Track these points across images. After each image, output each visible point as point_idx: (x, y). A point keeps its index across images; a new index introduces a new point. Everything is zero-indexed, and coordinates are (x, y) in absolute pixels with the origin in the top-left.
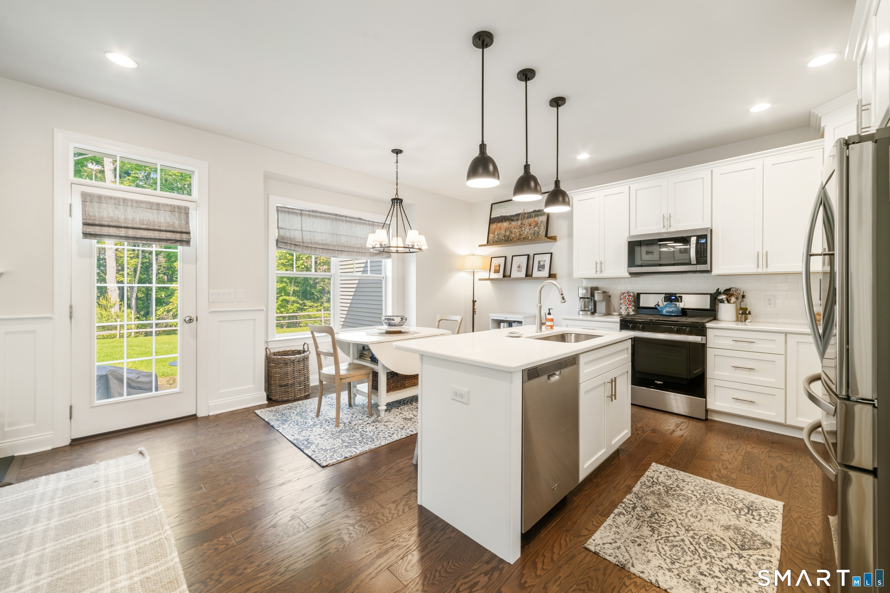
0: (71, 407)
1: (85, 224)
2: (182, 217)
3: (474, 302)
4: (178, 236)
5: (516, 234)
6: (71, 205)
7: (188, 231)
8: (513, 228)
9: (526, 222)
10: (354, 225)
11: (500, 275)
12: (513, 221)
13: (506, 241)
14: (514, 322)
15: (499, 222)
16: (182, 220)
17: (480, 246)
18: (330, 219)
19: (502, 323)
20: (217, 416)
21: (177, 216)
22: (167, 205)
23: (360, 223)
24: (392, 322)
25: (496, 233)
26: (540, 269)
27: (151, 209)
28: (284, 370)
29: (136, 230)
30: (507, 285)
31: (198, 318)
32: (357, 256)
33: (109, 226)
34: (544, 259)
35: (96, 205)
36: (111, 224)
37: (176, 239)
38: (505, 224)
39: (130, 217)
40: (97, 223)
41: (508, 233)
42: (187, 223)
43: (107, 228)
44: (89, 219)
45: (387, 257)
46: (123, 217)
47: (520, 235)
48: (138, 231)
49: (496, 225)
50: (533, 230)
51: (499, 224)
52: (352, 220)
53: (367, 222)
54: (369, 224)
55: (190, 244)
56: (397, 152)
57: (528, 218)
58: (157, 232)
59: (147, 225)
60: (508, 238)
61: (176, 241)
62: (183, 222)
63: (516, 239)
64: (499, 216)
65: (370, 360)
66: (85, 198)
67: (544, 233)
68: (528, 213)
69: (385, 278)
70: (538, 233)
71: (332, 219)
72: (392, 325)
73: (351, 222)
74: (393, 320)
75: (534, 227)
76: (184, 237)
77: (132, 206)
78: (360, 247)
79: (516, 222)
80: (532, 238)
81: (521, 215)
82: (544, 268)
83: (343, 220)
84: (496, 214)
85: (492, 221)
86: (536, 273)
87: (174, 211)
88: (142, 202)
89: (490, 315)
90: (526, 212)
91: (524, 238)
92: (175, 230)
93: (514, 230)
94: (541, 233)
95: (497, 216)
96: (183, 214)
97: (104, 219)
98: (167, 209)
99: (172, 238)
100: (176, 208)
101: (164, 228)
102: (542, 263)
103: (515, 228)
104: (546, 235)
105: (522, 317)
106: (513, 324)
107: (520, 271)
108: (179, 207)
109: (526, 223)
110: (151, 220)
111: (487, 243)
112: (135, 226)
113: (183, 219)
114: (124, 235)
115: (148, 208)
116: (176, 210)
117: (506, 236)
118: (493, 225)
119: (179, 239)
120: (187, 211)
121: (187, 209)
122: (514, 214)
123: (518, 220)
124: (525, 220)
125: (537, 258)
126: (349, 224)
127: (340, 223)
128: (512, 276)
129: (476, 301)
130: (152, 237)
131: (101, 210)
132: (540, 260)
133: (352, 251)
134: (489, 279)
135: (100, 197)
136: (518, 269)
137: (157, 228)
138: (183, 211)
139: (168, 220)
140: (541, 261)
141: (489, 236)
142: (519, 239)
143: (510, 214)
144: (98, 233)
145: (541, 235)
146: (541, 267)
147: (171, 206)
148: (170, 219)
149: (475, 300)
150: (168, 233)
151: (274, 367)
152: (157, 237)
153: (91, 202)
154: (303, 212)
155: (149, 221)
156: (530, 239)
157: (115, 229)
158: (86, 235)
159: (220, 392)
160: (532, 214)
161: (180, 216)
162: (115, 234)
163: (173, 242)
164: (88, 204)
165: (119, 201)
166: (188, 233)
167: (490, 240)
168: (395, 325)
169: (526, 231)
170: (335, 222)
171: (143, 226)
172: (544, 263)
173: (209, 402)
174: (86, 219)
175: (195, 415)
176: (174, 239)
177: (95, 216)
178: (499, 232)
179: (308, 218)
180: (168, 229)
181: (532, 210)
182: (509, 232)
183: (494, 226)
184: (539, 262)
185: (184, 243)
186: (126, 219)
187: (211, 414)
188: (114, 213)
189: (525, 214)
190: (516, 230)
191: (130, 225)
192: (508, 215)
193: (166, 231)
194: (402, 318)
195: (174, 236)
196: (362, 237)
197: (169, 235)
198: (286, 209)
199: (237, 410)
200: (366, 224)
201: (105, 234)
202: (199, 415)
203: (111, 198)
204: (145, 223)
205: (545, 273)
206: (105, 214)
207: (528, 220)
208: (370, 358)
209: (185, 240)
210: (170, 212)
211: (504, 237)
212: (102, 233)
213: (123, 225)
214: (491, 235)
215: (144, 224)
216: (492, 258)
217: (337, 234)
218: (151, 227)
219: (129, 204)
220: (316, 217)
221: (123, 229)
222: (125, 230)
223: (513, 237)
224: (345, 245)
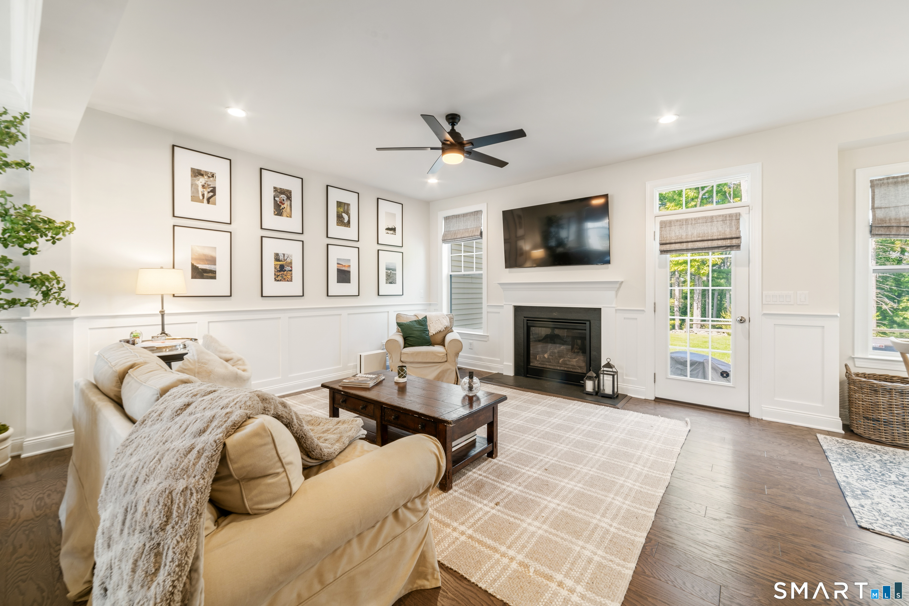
0: (655, 375)
1: (661, 244)
2: (733, 224)
4: (728, 243)
6: (655, 232)
7: (738, 236)
16: (732, 227)
21: (728, 224)
22: (720, 216)
27: (706, 222)
29: (693, 243)
31: (750, 319)
33: (675, 243)
35: (669, 229)
36: (678, 241)
37: (726, 245)
39: (690, 233)
40: (668, 242)
42: (738, 228)
43: (674, 245)
44: (664, 240)
46: (685, 235)
48: (695, 243)
55: (740, 248)
58: (710, 242)
59: (702, 237)
61: (727, 247)
62: (734, 228)
66: (661, 225)
76: (734, 242)
77: (691, 224)
87: (726, 220)
88: (699, 218)
92: (725, 237)
96: (733, 221)
97: (673, 238)
98: (719, 220)
99: (722, 245)
100: (728, 216)
108: (730, 216)
110: (706, 232)
112: (693, 239)
113: (733, 226)
114: (685, 248)
115: (703, 223)
116: (728, 218)
119: (729, 245)
120: (738, 217)
121: (738, 215)
130: (706, 247)
135: (670, 222)
138: (734, 218)
139: (720, 229)
144: (668, 249)
147: (723, 216)
148: (722, 227)
150: (720, 241)
152: (710, 246)
153: (666, 227)
155: (704, 233)
157: (679, 244)
158: (662, 252)
161: (731, 224)
162: (679, 249)
163: (725, 248)
164: (663, 229)
165: (683, 222)
166: (739, 238)
171: (699, 239)
174: (662, 240)
176: (724, 245)
177: (667, 237)
180: (719, 237)
185: (735, 247)
186: (687, 235)
188: (679, 232)
191: (689, 240)
193: (718, 239)
195: (724, 243)
197: (720, 243)
201: (673, 249)
203: (678, 221)
204: (701, 236)
206: (673, 234)
209: (734, 244)
210: (722, 222)
212: (671, 249)
213: (685, 240)
215: (699, 237)
218: (705, 238)
219: (690, 222)
221: (685, 244)
222: (686, 244)
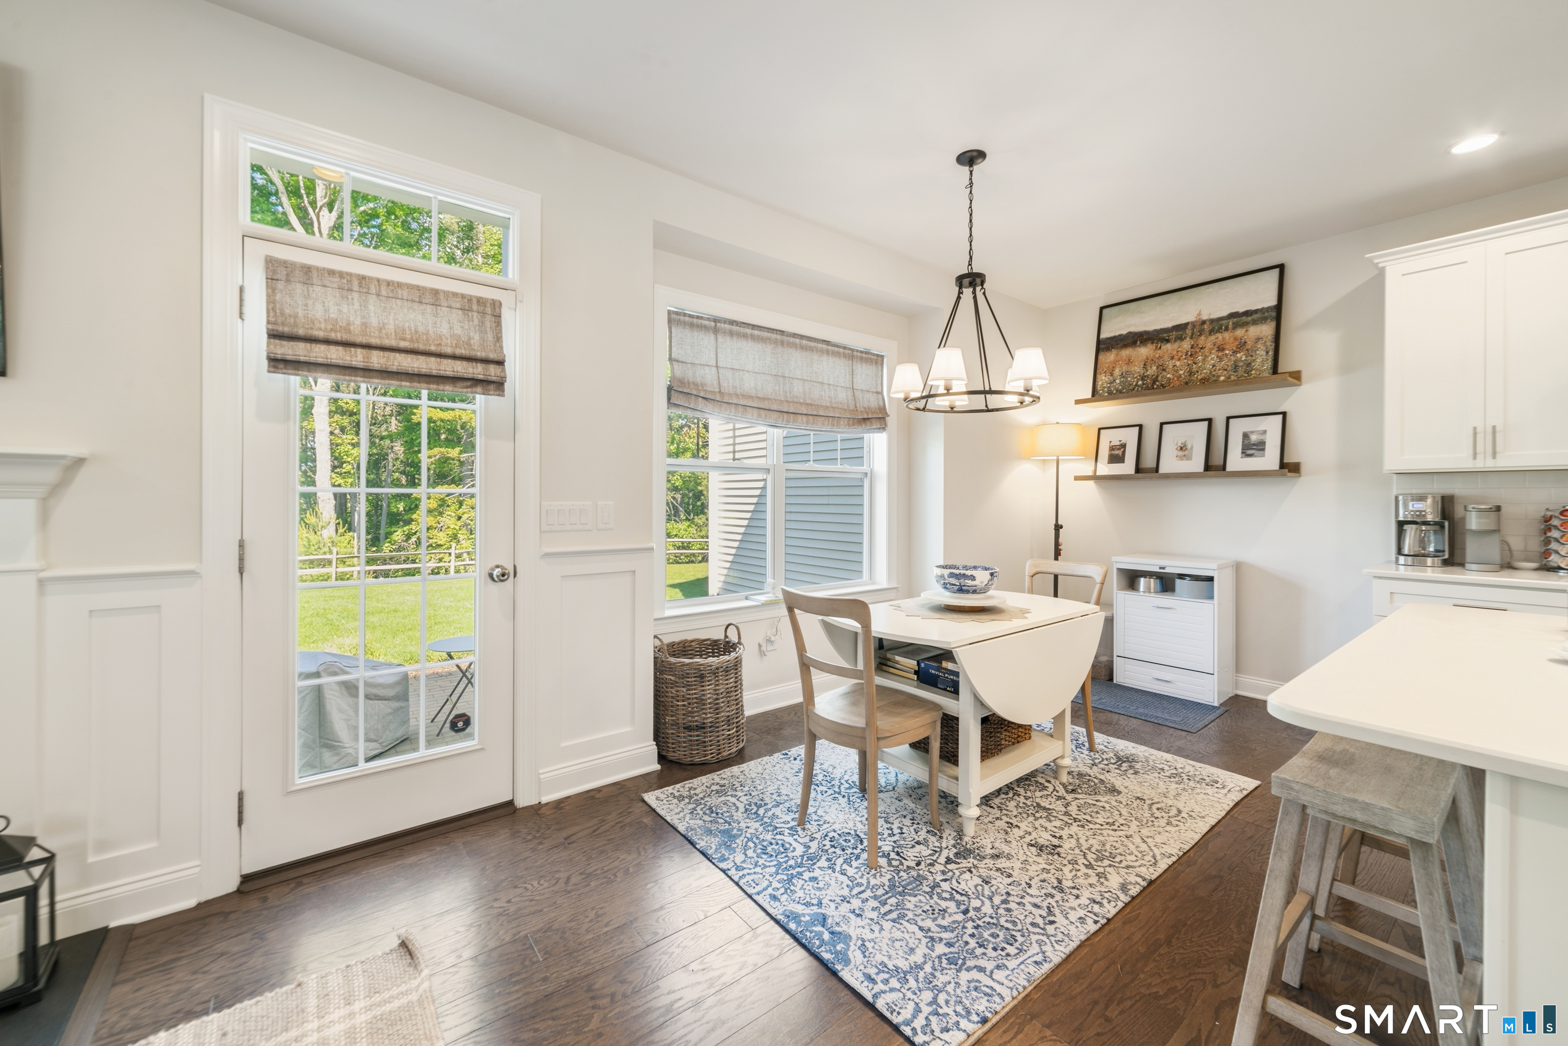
0: (241, 796)
1: (274, 335)
2: (488, 324)
3: (1058, 527)
4: (477, 371)
5: (1177, 371)
6: (241, 290)
7: (500, 358)
8: (1166, 358)
9: (1208, 342)
10: (816, 357)
11: (1128, 467)
12: (1168, 341)
13: (1148, 388)
14: (1182, 576)
15: (1125, 346)
16: (486, 333)
17: (1078, 402)
18: (770, 343)
19: (1142, 579)
20: (558, 804)
21: (476, 321)
22: (455, 295)
23: (828, 352)
24: (970, 582)
25: (1117, 372)
26: (1249, 452)
27: (420, 302)
28: (694, 692)
29: (387, 354)
30: (1147, 490)
31: (518, 570)
32: (823, 424)
33: (327, 342)
34: (1261, 428)
35: (299, 288)
36: (333, 336)
37: (476, 376)
38: (1144, 351)
39: (374, 321)
40: (301, 332)
41: (1152, 371)
42: (498, 339)
43: (323, 347)
44: (283, 324)
45: (879, 428)
46: (358, 321)
47: (1191, 373)
48: (392, 355)
49: (1117, 355)
50: (1230, 360)
51: (1126, 353)
52: (812, 344)
53: (842, 350)
54: (845, 356)
55: (503, 391)
56: (971, 158)
57: (1211, 332)
58: (433, 359)
59: (411, 340)
60: (1155, 381)
61: (475, 382)
62: (490, 337)
63: (1178, 383)
64: (1124, 332)
65: (915, 677)
66: (274, 272)
67: (1269, 364)
68: (1212, 321)
69: (869, 475)
70: (1249, 365)
71: (776, 342)
72: (968, 592)
73: (811, 349)
74: (973, 578)
75: (1235, 352)
76: (493, 372)
77: (378, 295)
78: (828, 405)
79: (1176, 345)
80: (1229, 378)
81: (1189, 327)
82: (1263, 450)
83: (794, 346)
84: (1116, 327)
85: (1103, 346)
86: (1236, 461)
87: (471, 310)
88: (400, 285)
89: (1114, 559)
90: (1205, 318)
91: (1205, 381)
92: (473, 354)
93: (1170, 364)
94: (1257, 364)
95: (1117, 334)
96: (488, 317)
97: (317, 325)
98: (454, 305)
99: (466, 376)
100: (475, 302)
101: (449, 351)
102: (1254, 438)
103: (1172, 358)
104: (1275, 370)
105: (1215, 567)
106: (1178, 582)
107: (1188, 458)
108: (481, 301)
109: (1209, 345)
110: (421, 329)
111: (1093, 395)
112: (387, 342)
113: (488, 330)
114: (360, 365)
115: (413, 301)
116: (475, 307)
117: (1148, 376)
118: (1108, 354)
119: (481, 377)
120: (497, 310)
121: (497, 304)
122: (1169, 325)
123: (1181, 339)
124: (1203, 337)
125: (1238, 428)
126: (808, 353)
127: (790, 350)
128: (1162, 471)
129: (1061, 527)
130: (424, 371)
131: (310, 302)
132: (1247, 430)
133: (815, 413)
134: (1095, 478)
135: (307, 270)
136: (1181, 453)
137: (433, 348)
138: (489, 310)
139: (458, 330)
140: (1253, 432)
141: (1097, 380)
142: (1187, 383)
143: (1158, 327)
144: (302, 359)
145: (1257, 370)
146: (1252, 447)
147: (463, 296)
148: (462, 327)
149: (1060, 523)
150: (458, 363)
151: (674, 684)
152: (434, 372)
153: (288, 281)
154: (718, 324)
155: (416, 332)
156: (1224, 381)
157: (340, 348)
158: (277, 363)
159: (563, 745)
160: (1224, 322)
161: (482, 323)
162: (340, 362)
163: (469, 384)
164: (280, 285)
165: (350, 282)
166: (500, 363)
167: (1099, 387)
168: (974, 592)
169: (1209, 362)
170: (780, 349)
171: (403, 344)
172: (1261, 437)
173: (541, 771)
174: (275, 323)
175: (510, 803)
176: (470, 376)
177: (296, 316)
178: (1125, 368)
179: (728, 338)
180: (458, 352)
181: (1225, 313)
182: (1154, 368)
183: (1109, 357)
184: (1246, 436)
185: (492, 387)
186: (365, 325)
187: (545, 799)
188: (340, 311)
189: (1204, 322)
190: (1178, 363)
191: (374, 341)
192: (1151, 328)
193: (454, 357)
194: (992, 574)
195: (471, 370)
196: (831, 382)
197: (460, 368)
198: (687, 319)
199: (598, 790)
200: (836, 354)
201: (320, 360)
202: (521, 803)
203: (332, 272)
204: (408, 337)
205: (1270, 460)
206: (318, 312)
207: (1213, 338)
208: (916, 673)
209: (494, 379)
210: (460, 312)
211: (1142, 379)
212: (312, 360)
213: (359, 340)
214: (1103, 379)
215: (404, 339)
216: (1100, 429)
217: (784, 377)
218: (421, 347)
219: (373, 290)
220: (745, 336)
221: (359, 351)
222: (364, 351)
223: (1169, 379)
224: (802, 401)
